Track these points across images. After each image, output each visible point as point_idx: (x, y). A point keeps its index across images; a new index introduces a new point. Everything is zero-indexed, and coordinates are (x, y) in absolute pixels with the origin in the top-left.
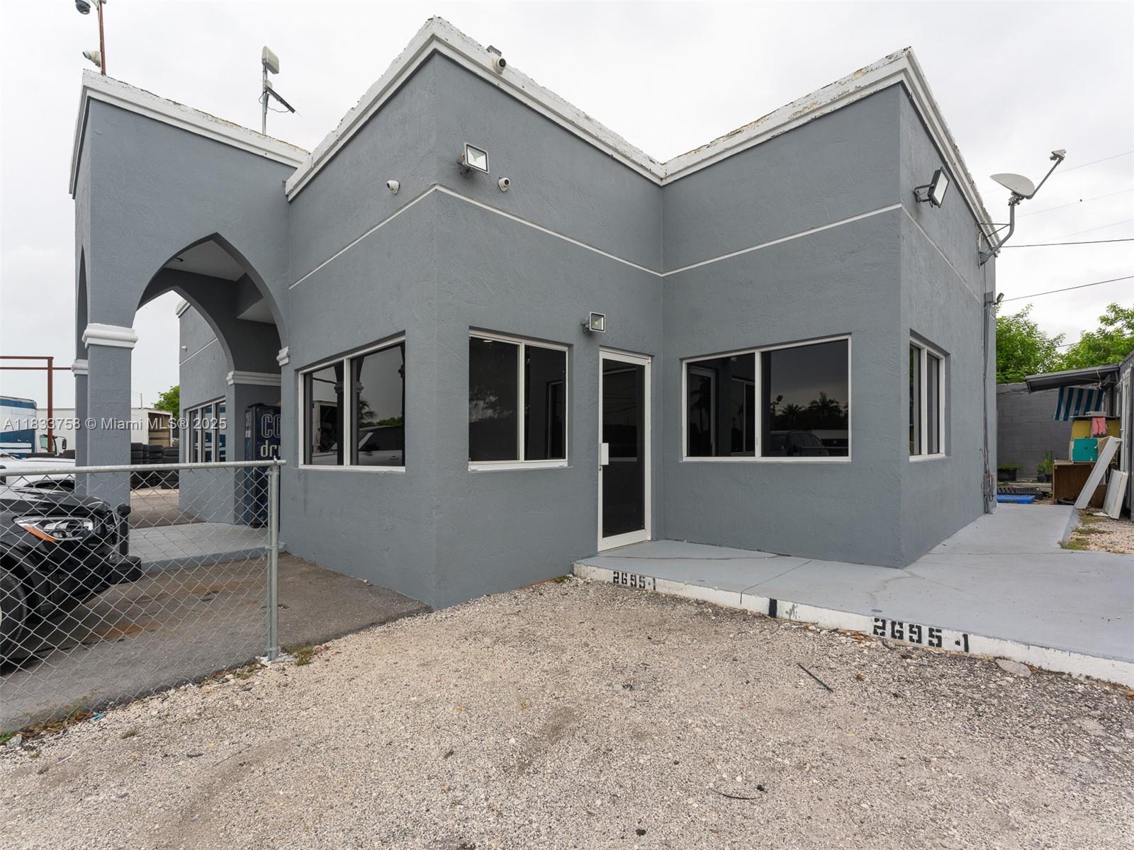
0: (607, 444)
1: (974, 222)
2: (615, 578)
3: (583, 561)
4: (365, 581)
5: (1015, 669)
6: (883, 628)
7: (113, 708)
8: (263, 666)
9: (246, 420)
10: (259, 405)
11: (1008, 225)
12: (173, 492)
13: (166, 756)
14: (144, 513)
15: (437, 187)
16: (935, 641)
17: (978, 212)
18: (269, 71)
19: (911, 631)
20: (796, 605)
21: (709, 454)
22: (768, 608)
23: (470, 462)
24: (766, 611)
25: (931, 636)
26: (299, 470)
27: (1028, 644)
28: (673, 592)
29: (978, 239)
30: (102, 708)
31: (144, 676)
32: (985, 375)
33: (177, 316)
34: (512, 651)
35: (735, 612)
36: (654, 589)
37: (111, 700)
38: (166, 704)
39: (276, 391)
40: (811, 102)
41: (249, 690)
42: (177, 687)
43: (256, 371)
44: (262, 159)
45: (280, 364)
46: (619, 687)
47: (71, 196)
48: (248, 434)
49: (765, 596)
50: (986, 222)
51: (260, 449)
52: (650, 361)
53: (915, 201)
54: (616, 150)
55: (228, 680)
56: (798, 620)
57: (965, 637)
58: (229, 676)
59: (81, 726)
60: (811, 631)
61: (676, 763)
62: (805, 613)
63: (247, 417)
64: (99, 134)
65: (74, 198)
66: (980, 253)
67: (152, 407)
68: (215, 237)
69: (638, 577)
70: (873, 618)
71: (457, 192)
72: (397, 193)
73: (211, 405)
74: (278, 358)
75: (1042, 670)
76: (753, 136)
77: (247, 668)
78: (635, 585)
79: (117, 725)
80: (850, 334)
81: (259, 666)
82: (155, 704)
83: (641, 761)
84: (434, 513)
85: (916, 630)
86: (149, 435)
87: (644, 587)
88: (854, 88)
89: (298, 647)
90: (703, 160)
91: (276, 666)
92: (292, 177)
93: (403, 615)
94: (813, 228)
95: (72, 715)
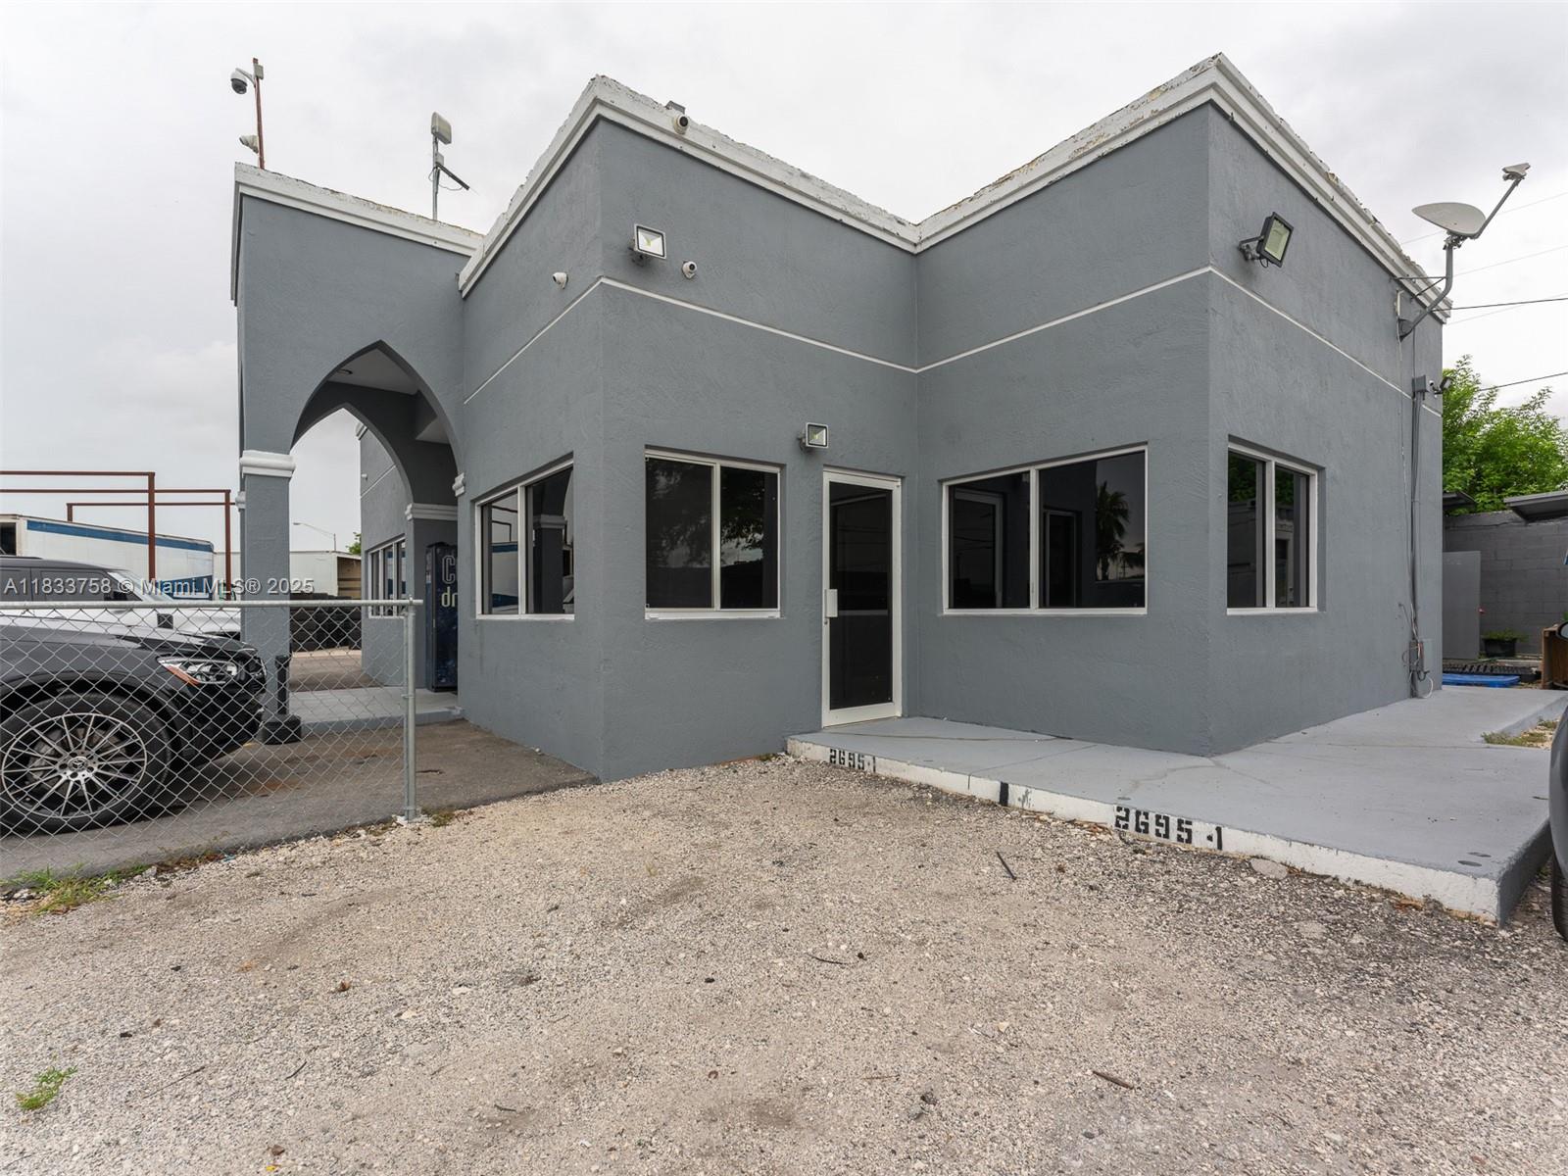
0: (836, 590)
1: (1387, 277)
2: (832, 757)
3: (798, 737)
4: (537, 750)
5: (1270, 870)
6: (1126, 819)
7: (244, 852)
8: (398, 824)
9: (426, 563)
10: (440, 544)
11: (1443, 278)
12: (358, 653)
13: (283, 893)
14: (324, 675)
15: (603, 280)
16: (1185, 836)
17: (1392, 262)
18: (440, 142)
19: (1158, 824)
20: (1029, 790)
21: (993, 606)
22: (999, 794)
23: (646, 609)
24: (996, 798)
25: (1180, 829)
26: (475, 621)
27: (1290, 840)
28: (895, 775)
29: (1396, 300)
30: (233, 851)
31: (279, 828)
32: (1413, 497)
33: (357, 438)
34: (670, 825)
35: (961, 799)
36: (874, 770)
37: (242, 845)
38: (294, 851)
39: (453, 526)
40: (1096, 135)
41: (378, 845)
42: (307, 837)
43: (439, 504)
44: (430, 250)
45: (457, 494)
46: (767, 863)
47: (233, 302)
48: (429, 579)
49: (996, 779)
50: (1412, 275)
51: (441, 597)
52: (899, 484)
53: (1243, 260)
54: (846, 213)
55: (359, 836)
56: (1032, 809)
57: (1219, 830)
58: (362, 832)
59: (213, 865)
60: (1041, 821)
61: (786, 930)
62: (1040, 800)
63: (428, 558)
64: (252, 235)
65: (236, 305)
66: (1400, 320)
67: (348, 551)
68: (380, 346)
69: (856, 755)
70: (1116, 806)
71: (627, 284)
72: (565, 286)
73: (392, 546)
74: (454, 487)
75: (1305, 872)
76: (1025, 183)
77: (382, 826)
78: (854, 766)
79: (245, 867)
80: (1146, 443)
81: (394, 824)
82: (284, 852)
83: (748, 926)
84: (601, 668)
85: (1162, 821)
86: (339, 584)
87: (863, 768)
88: (1150, 113)
89: (439, 810)
90: (966, 218)
91: (413, 826)
92: (465, 269)
93: (564, 786)
94: (1099, 304)
95: (203, 854)
